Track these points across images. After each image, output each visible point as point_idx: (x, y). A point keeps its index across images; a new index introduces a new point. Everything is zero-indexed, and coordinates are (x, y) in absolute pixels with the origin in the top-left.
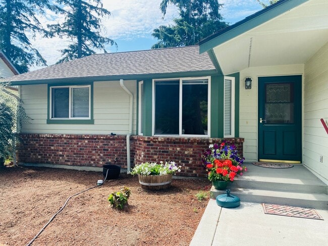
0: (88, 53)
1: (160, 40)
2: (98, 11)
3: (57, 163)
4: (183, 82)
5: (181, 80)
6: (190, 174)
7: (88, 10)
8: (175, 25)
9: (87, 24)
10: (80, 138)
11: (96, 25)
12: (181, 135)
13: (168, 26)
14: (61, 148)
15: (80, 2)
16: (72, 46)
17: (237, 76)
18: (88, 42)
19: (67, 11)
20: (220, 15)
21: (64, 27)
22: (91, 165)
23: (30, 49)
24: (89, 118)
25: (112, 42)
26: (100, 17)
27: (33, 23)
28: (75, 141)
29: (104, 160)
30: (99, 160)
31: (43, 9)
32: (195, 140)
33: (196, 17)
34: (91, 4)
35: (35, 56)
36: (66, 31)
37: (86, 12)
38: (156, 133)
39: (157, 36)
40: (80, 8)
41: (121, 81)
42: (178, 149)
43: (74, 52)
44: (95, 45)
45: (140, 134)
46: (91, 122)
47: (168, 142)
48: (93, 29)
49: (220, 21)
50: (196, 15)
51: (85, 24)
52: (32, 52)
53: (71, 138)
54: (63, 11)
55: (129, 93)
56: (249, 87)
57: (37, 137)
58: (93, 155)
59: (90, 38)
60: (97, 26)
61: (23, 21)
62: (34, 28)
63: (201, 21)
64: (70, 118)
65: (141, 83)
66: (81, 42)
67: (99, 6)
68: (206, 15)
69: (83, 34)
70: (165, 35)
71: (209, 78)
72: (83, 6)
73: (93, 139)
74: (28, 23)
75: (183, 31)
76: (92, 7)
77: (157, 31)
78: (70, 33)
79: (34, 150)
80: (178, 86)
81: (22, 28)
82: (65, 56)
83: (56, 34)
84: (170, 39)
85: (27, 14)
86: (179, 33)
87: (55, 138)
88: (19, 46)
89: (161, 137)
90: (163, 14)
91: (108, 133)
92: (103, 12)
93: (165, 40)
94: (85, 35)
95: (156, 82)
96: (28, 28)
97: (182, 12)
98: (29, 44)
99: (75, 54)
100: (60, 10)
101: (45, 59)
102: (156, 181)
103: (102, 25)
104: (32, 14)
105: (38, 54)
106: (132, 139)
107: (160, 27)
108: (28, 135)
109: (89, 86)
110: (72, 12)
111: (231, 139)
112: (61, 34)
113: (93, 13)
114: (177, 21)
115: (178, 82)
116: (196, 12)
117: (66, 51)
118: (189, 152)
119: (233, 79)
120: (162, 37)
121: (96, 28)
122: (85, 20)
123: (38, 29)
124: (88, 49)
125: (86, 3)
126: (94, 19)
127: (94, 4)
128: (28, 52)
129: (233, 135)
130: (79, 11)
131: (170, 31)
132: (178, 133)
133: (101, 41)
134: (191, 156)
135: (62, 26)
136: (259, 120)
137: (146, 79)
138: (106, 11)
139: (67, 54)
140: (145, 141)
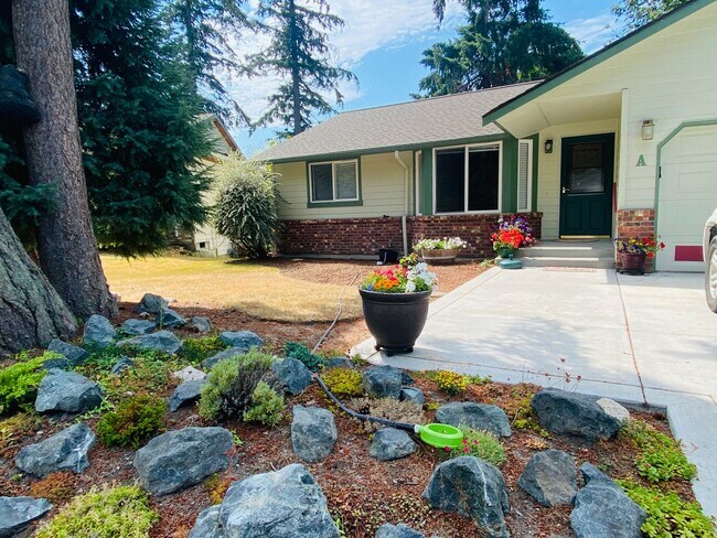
0: (309, 97)
1: (434, 70)
2: (323, 20)
3: (322, 253)
4: (470, 149)
5: (467, 146)
6: (477, 255)
7: (306, 19)
8: (460, 37)
9: (306, 46)
10: (348, 222)
11: (322, 46)
12: (467, 212)
13: (448, 44)
14: (327, 235)
15: (293, 7)
16: (284, 89)
17: (535, 138)
18: (308, 79)
19: (273, 26)
20: (541, 11)
21: (269, 54)
22: (362, 253)
23: (226, 101)
24: (357, 199)
25: (349, 74)
26: (327, 31)
27: (226, 56)
28: (342, 227)
29: (376, 247)
30: (370, 247)
31: (239, 30)
32: (483, 216)
33: (498, 19)
34: (311, 9)
35: (234, 113)
36: (274, 62)
37: (303, 23)
38: (438, 211)
39: (429, 63)
40: (293, 18)
41: (397, 152)
42: (464, 228)
43: (287, 98)
44: (321, 82)
45: (418, 214)
46: (360, 203)
47: (453, 220)
48: (315, 55)
49: (543, 22)
50: (497, 15)
51: (302, 47)
52: (229, 106)
53: (337, 222)
54: (267, 28)
55: (404, 166)
56: (549, 151)
57: (297, 224)
58: (364, 241)
59: (312, 72)
60: (324, 49)
61: (213, 55)
62: (228, 65)
63: (505, 28)
64: (335, 200)
65: (418, 153)
66: (297, 79)
67: (324, 12)
68: (514, 15)
69: (300, 65)
70: (444, 60)
71: (501, 143)
72: (296, 15)
73: (363, 222)
74: (218, 57)
75: (474, 49)
76: (312, 15)
77: (429, 53)
78: (280, 65)
79: (295, 238)
80: (464, 154)
81: (210, 67)
82: (273, 106)
83: (256, 70)
84: (453, 66)
85: (216, 42)
86: (467, 54)
87: (318, 224)
88: (211, 98)
89: (444, 215)
90: (438, 20)
91: (380, 215)
92: (331, 22)
93: (442, 69)
94: (303, 66)
95: (437, 152)
96: (220, 65)
97: (473, 14)
98: (223, 92)
99: (288, 102)
100: (262, 26)
101: (248, 116)
102: (440, 255)
103: (330, 45)
104: (222, 40)
105: (237, 107)
106: (408, 221)
107: (434, 46)
108: (286, 222)
109: (356, 161)
110: (280, 28)
111: (525, 214)
112: (265, 68)
113: (315, 24)
114: (462, 32)
115: (464, 149)
116: (498, 9)
117: (276, 97)
118: (476, 230)
119: (530, 142)
120: (438, 64)
121: (321, 51)
122: (301, 40)
123: (235, 65)
124: (308, 91)
125: (302, 9)
126: (315, 36)
127: (315, 8)
128: (223, 105)
129: (529, 209)
130: (292, 24)
131: (452, 52)
132: (463, 210)
133: (330, 75)
134: (478, 235)
135: (266, 54)
136: (561, 190)
137: (425, 149)
138: (336, 20)
139: (276, 101)
140: (425, 222)
